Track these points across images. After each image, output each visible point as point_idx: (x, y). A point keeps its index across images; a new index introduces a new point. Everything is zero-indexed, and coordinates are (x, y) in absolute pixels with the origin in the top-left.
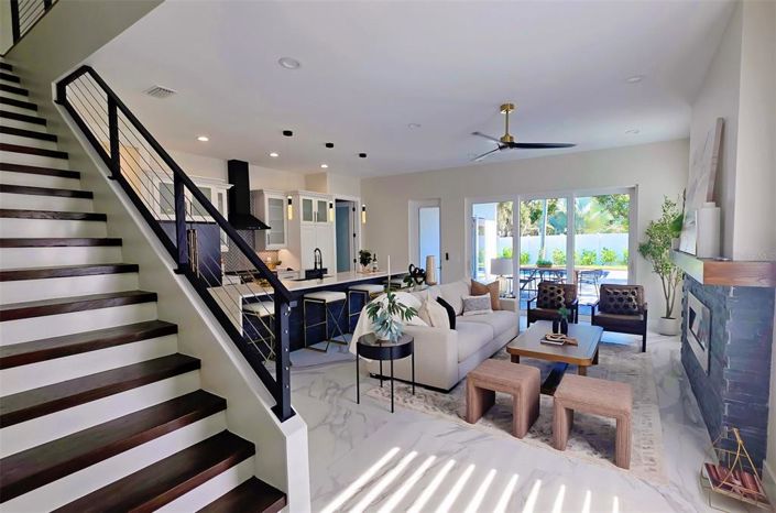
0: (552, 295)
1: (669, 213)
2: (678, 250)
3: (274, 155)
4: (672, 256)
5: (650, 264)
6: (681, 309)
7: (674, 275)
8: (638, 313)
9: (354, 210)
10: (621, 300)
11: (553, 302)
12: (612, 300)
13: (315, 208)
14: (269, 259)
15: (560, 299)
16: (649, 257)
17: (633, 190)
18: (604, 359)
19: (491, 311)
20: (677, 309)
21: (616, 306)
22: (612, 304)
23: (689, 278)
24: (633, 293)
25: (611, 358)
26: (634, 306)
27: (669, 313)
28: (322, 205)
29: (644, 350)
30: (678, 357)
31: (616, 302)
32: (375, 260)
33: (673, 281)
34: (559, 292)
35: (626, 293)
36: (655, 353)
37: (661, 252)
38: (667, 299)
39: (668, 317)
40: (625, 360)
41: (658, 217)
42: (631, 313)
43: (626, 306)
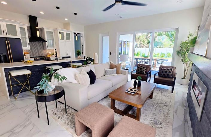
0: (141, 69)
1: (190, 38)
2: (192, 53)
3: (42, 13)
4: (189, 56)
5: (180, 58)
6: (190, 78)
7: (189, 63)
8: (172, 78)
9: (82, 37)
10: (166, 72)
11: (141, 71)
12: (163, 72)
13: (65, 35)
14: (50, 53)
15: (144, 70)
16: (180, 55)
17: (177, 29)
18: (156, 96)
19: (116, 75)
20: (188, 77)
21: (164, 75)
22: (163, 74)
23: (195, 66)
24: (171, 70)
25: (159, 95)
26: (171, 75)
27: (185, 76)
28: (68, 34)
29: (172, 92)
30: (186, 96)
31: (164, 73)
32: (82, 54)
33: (188, 65)
34: (144, 68)
35: (168, 70)
36: (177, 94)
37: (185, 54)
38: (185, 72)
39: (184, 78)
40: (164, 97)
41: (186, 39)
42: (169, 78)
43: (168, 75)
